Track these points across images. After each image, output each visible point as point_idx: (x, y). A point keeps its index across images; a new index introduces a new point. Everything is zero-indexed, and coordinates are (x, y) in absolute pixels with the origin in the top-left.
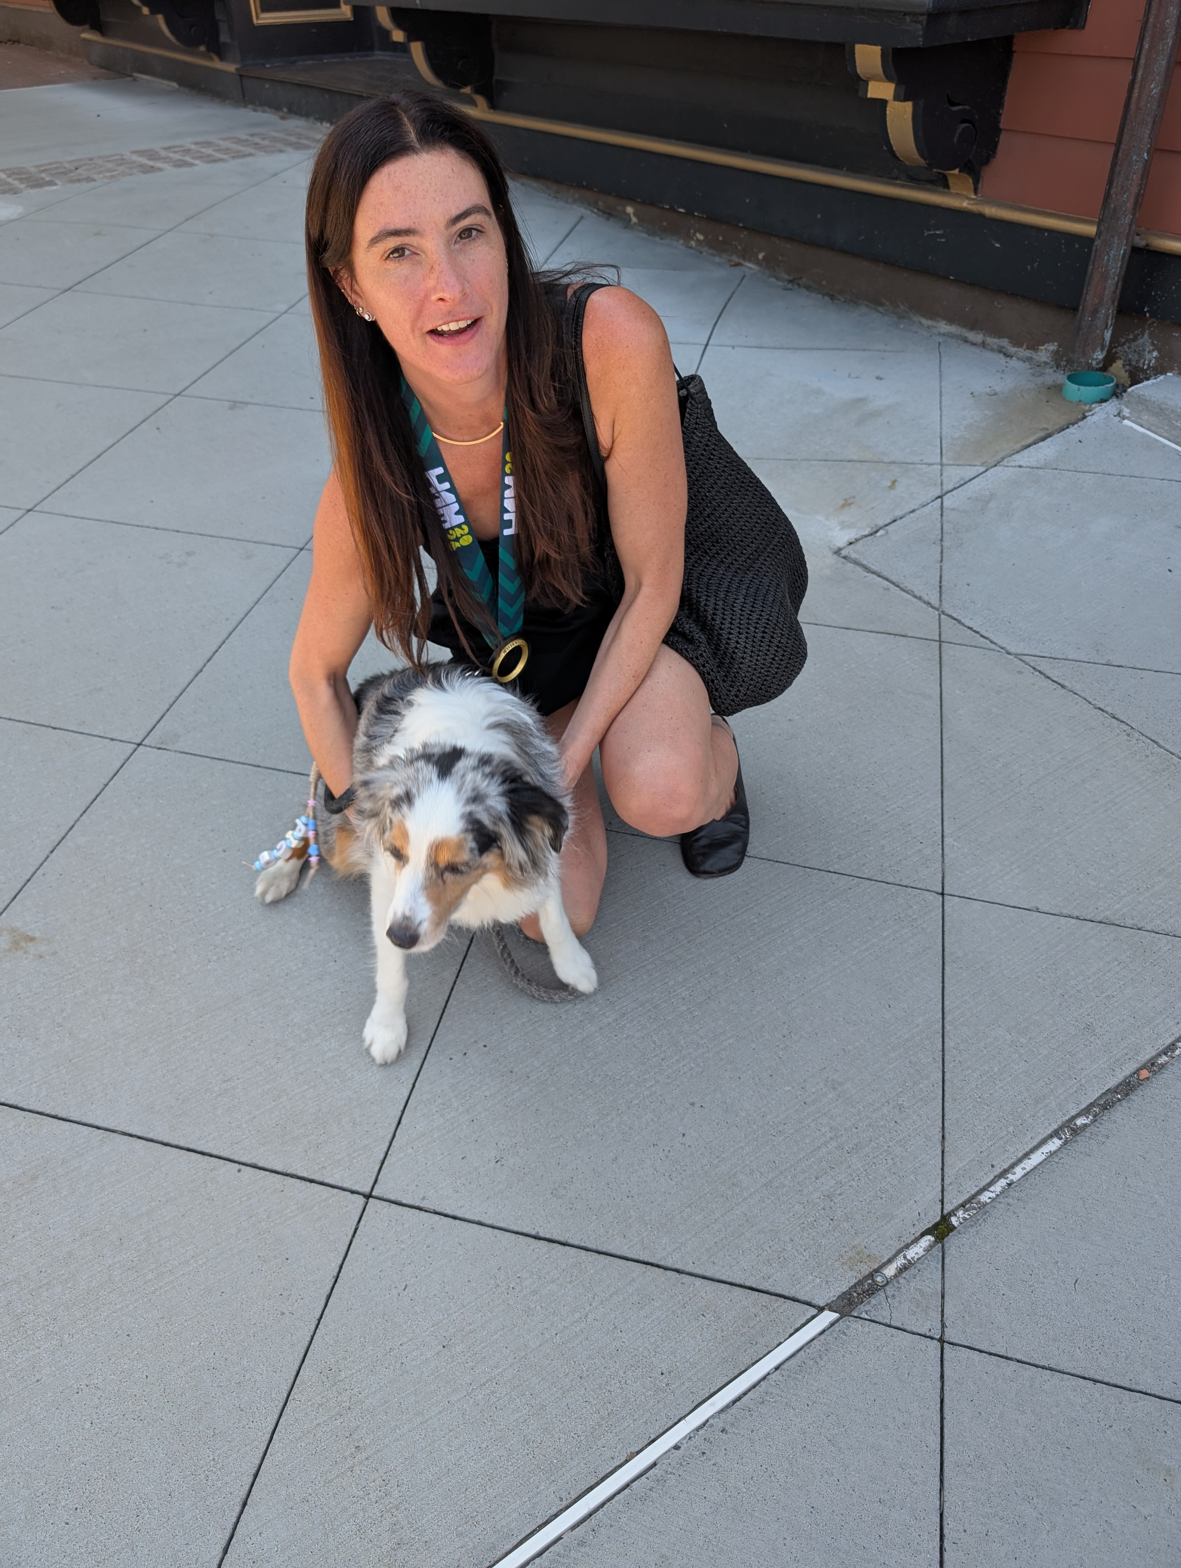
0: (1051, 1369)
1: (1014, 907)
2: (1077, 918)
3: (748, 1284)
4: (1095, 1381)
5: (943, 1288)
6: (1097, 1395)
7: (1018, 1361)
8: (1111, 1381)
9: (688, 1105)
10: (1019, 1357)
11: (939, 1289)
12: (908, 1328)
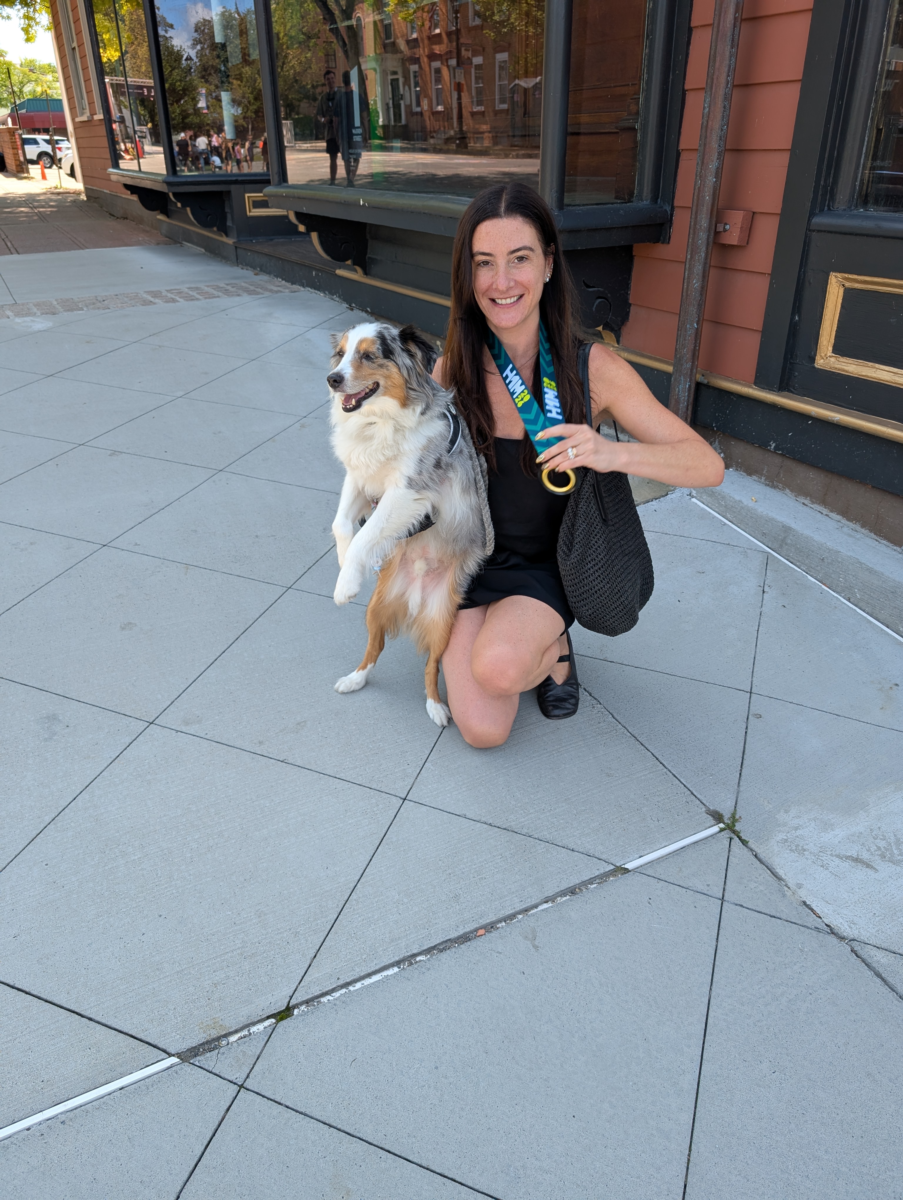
0: (306, 1115)
1: (450, 813)
2: (490, 825)
3: (130, 1033)
4: (330, 1126)
5: (261, 1053)
6: (327, 1135)
7: (287, 1107)
8: (342, 1128)
9: (157, 916)
10: (287, 1104)
11: (258, 1053)
12: (222, 1075)
